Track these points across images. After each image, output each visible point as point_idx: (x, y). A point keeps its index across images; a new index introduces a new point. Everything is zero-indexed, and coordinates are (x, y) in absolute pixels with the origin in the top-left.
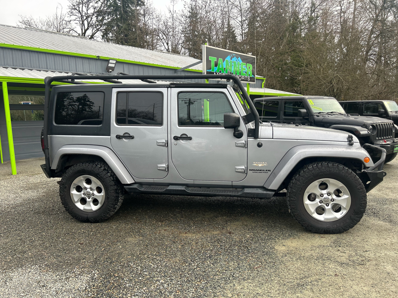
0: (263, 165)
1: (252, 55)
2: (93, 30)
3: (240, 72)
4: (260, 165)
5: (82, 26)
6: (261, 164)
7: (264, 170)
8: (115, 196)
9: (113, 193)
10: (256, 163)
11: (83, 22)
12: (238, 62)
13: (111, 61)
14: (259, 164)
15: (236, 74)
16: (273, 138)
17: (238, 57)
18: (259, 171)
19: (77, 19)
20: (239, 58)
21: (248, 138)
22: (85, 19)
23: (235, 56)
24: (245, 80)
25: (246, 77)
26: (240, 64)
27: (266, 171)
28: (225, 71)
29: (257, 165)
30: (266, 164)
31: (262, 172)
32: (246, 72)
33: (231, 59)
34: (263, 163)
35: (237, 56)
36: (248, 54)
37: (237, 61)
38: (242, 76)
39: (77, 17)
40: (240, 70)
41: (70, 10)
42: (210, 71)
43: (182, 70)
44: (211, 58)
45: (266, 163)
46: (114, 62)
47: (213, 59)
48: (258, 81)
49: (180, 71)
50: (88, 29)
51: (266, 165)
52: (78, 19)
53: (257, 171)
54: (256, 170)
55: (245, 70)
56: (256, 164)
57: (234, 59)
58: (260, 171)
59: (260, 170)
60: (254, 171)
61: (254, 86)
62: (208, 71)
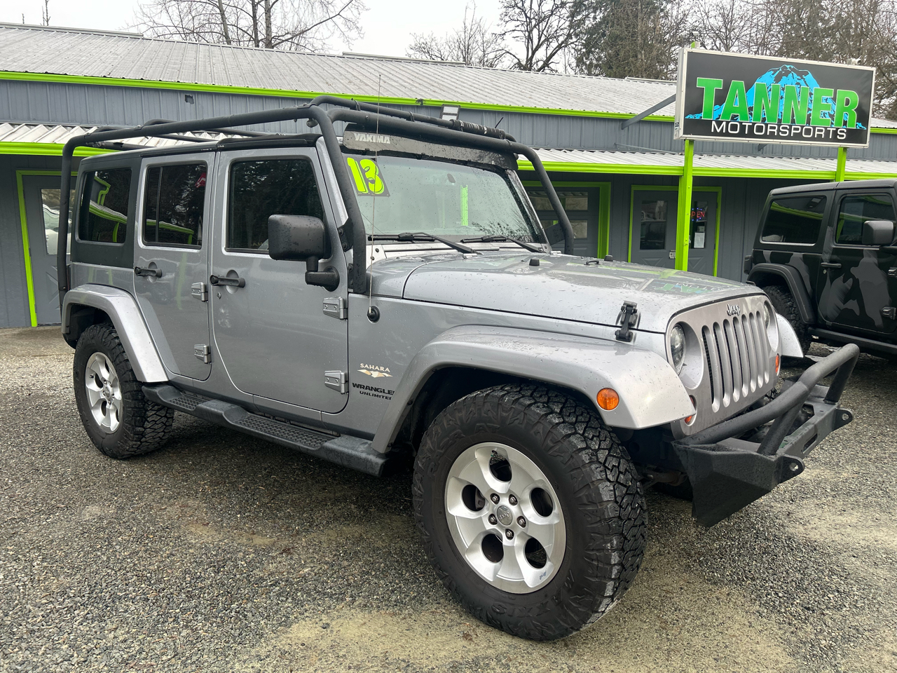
0: (381, 375)
1: (860, 63)
2: (547, 48)
3: (810, 115)
4: (375, 375)
5: (528, 42)
6: (377, 370)
7: (384, 390)
8: (133, 406)
9: (129, 399)
10: (367, 366)
11: (530, 32)
12: (804, 86)
13: (446, 110)
14: (372, 370)
15: (793, 121)
16: (403, 298)
17: (801, 75)
18: (373, 392)
19: (517, 29)
20: (809, 77)
21: (349, 293)
22: (535, 26)
23: (793, 70)
24: (826, 139)
25: (831, 129)
26: (811, 94)
27: (389, 392)
28: (751, 114)
29: (368, 373)
30: (387, 372)
31: (380, 394)
32: (832, 116)
33: (778, 79)
34: (382, 369)
35: (801, 70)
36: (849, 63)
37: (798, 84)
38: (814, 128)
39: (518, 23)
40: (809, 110)
41: (504, 10)
42: (697, 117)
43: (638, 119)
44: (701, 82)
45: (387, 369)
46: (455, 110)
47: (710, 85)
48: (878, 139)
49: (633, 122)
50: (539, 46)
51: (387, 375)
52: (521, 28)
53: (367, 391)
54: (366, 389)
55: (828, 107)
56: (366, 369)
57: (789, 81)
58: (376, 393)
59: (376, 390)
60: (362, 390)
61: (862, 156)
62: (691, 117)
